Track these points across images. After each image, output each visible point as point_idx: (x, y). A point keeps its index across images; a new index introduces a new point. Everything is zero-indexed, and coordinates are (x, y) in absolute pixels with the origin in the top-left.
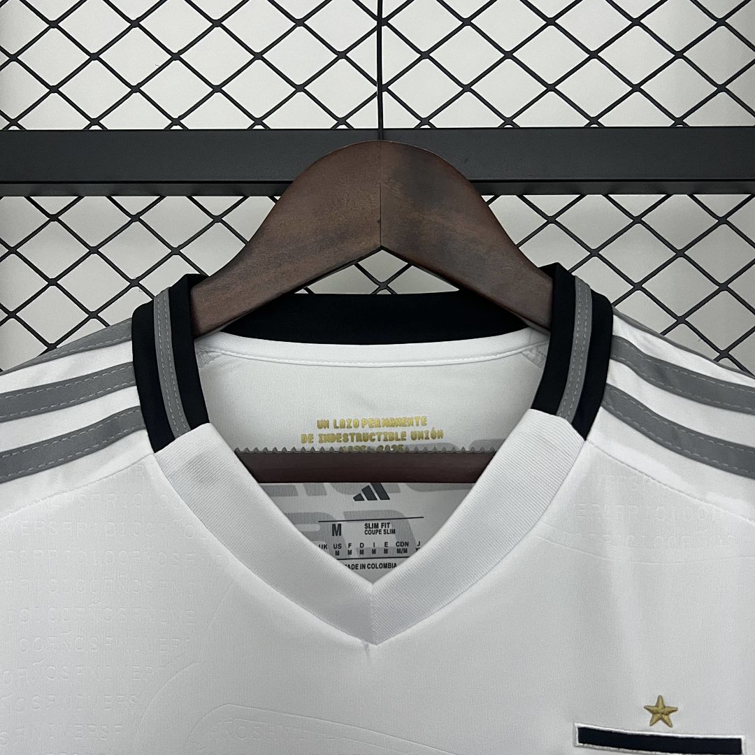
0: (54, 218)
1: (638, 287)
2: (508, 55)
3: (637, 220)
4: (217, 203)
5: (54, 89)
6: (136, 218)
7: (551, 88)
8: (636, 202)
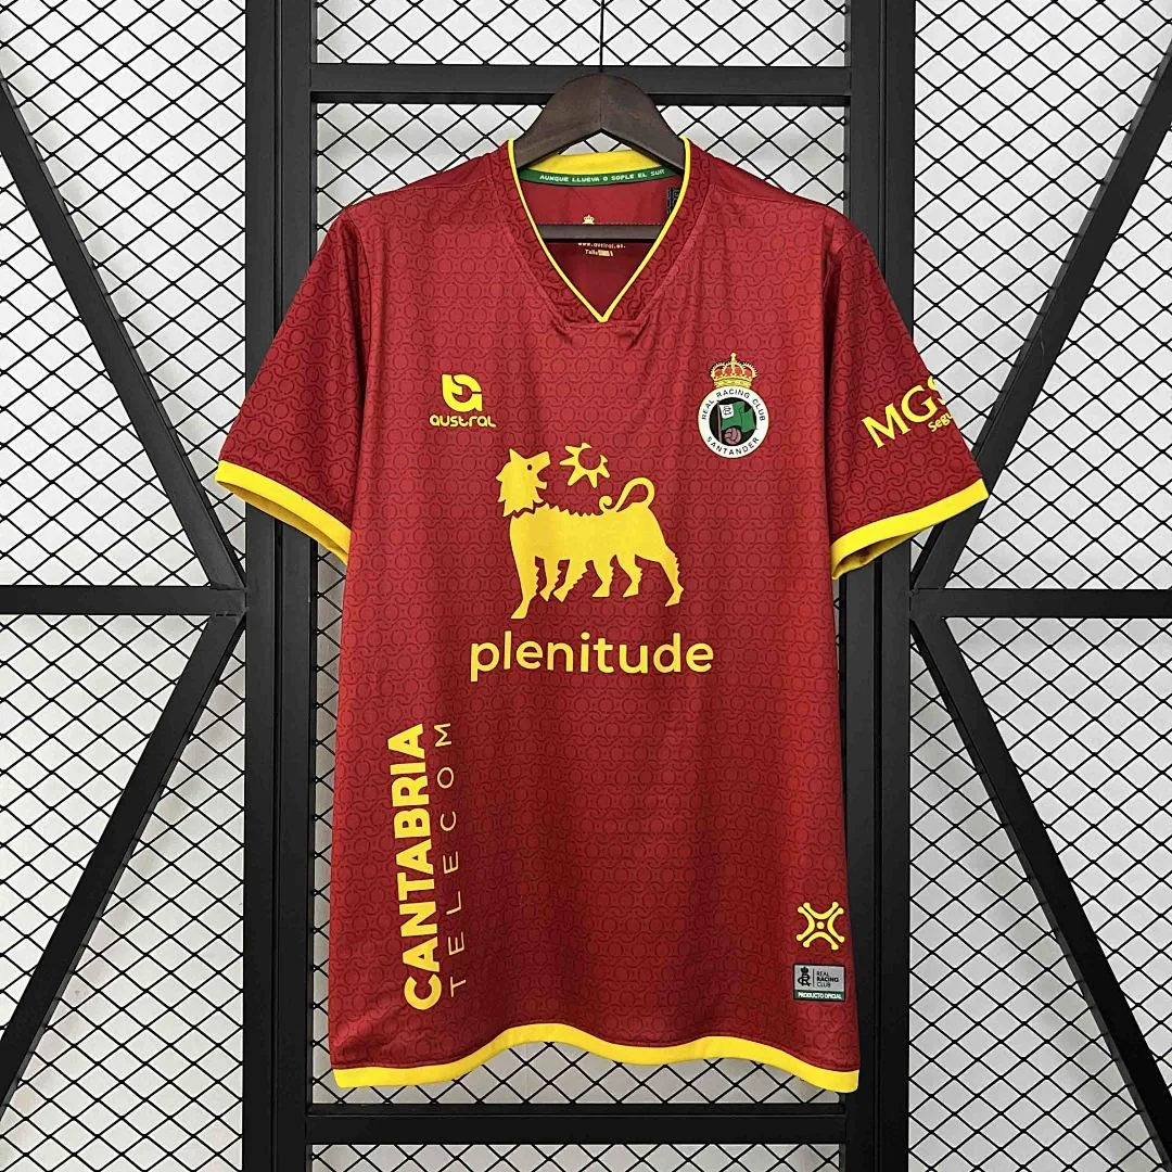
0: (416, 117)
1: (744, 158)
2: (674, 27)
3: (745, 121)
4: (509, 109)
5: (416, 43)
6: (463, 117)
7: (697, 46)
8: (744, 111)
